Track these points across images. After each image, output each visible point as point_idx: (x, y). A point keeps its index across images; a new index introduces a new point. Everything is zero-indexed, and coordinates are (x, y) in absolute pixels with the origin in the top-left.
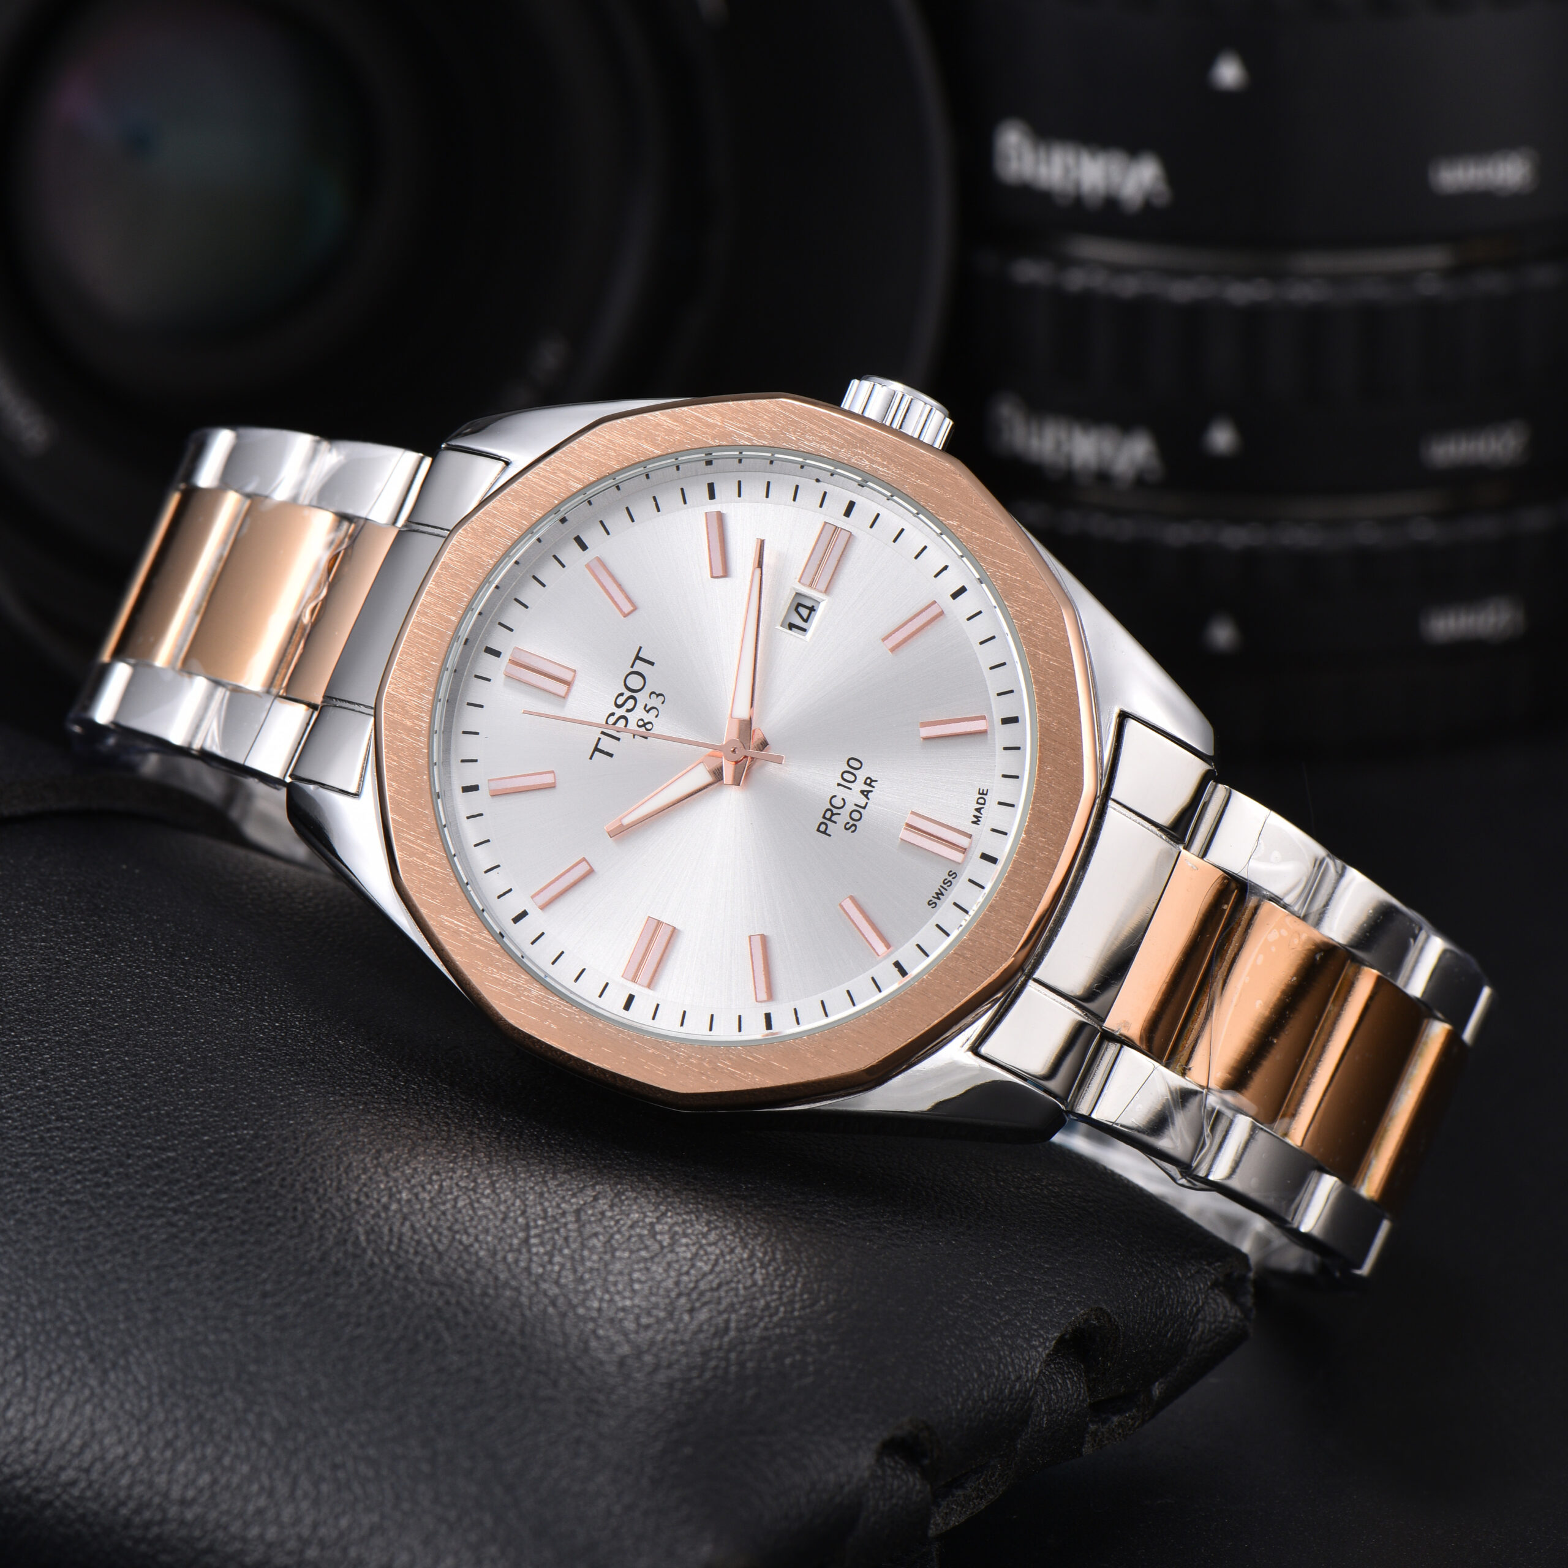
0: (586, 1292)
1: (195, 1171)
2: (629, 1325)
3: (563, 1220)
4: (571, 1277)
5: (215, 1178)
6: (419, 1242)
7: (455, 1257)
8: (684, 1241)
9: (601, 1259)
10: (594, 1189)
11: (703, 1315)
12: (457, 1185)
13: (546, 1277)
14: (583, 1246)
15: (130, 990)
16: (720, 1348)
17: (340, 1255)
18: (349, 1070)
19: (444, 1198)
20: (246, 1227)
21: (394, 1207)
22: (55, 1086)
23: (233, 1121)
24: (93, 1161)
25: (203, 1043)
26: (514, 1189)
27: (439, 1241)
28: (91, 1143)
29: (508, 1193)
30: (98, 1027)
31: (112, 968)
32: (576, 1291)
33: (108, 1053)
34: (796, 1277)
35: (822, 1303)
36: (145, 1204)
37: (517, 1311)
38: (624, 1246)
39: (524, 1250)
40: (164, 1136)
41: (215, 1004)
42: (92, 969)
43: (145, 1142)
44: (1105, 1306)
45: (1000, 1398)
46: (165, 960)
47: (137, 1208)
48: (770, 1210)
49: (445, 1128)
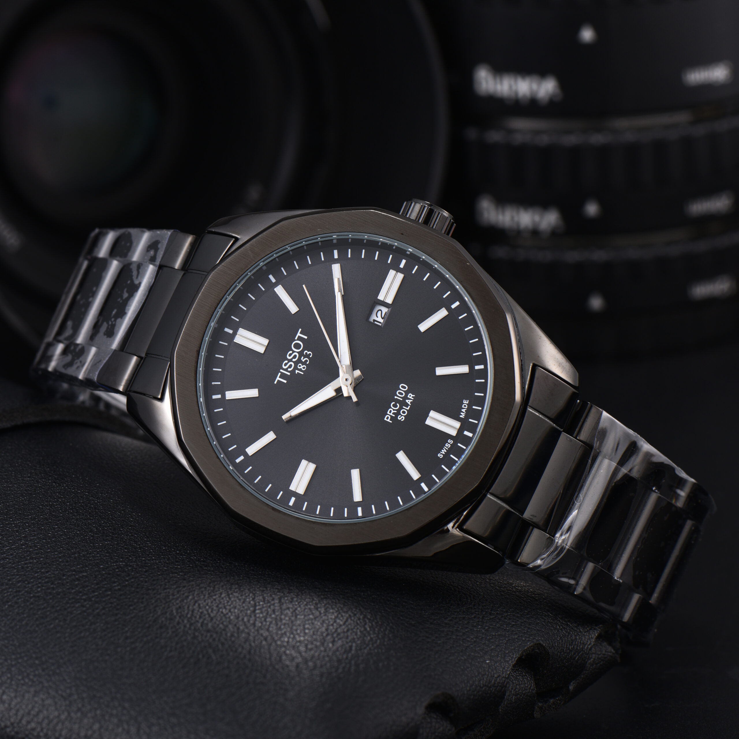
0: (282, 634)
1: (95, 582)
2: (302, 649)
3: (272, 602)
4: (275, 627)
5: (105, 585)
6: (202, 613)
7: (219, 619)
8: (331, 611)
9: (290, 619)
10: (289, 589)
11: (339, 644)
12: (222, 587)
13: (263, 627)
14: (282, 613)
15: (69, 499)
16: (347, 658)
17: (163, 619)
20: (119, 607)
21: (191, 597)
22: (30, 543)
23: (115, 558)
24: (46, 578)
25: (103, 523)
26: (250, 589)
27: (212, 612)
28: (46, 569)
29: (247, 591)
30: (52, 516)
31: (61, 489)
32: (277, 634)
33: (57, 528)
34: (386, 627)
36: (71, 597)
37: (248, 644)
39: (253, 616)
40: (81, 566)
41: (110, 505)
42: (52, 490)
43: (72, 569)
44: (542, 643)
45: (489, 685)
46: (87, 485)
47: (67, 599)
48: (375, 596)
49: (218, 562)
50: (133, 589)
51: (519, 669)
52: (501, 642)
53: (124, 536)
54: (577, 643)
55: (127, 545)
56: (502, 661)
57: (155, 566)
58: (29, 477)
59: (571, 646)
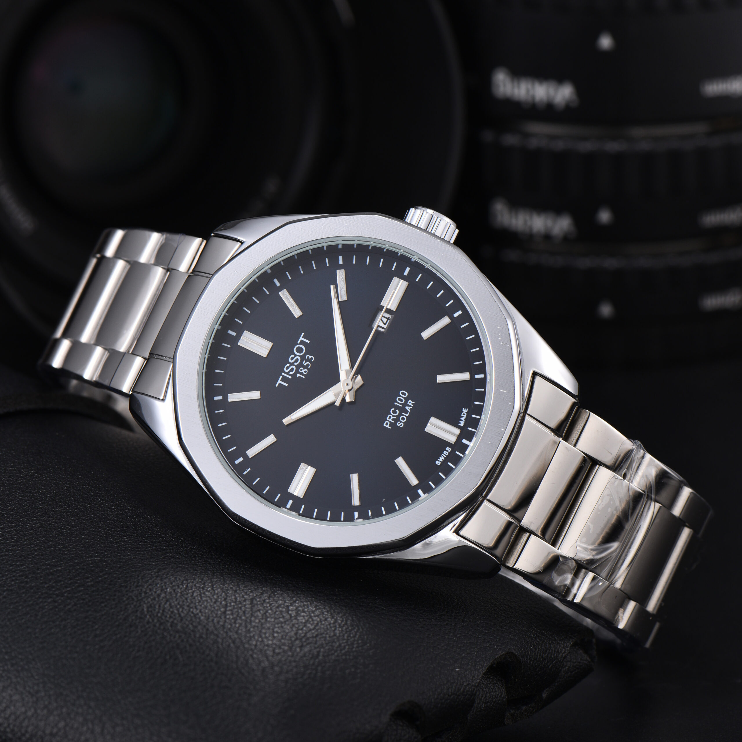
0: (250, 637)
1: (69, 577)
2: (269, 653)
3: (244, 603)
4: (244, 630)
5: (78, 580)
6: (172, 612)
7: (189, 619)
8: (303, 614)
9: (260, 621)
10: (262, 589)
11: (306, 649)
12: (195, 585)
13: (232, 629)
14: (252, 615)
16: (313, 664)
17: (134, 618)
18: (151, 530)
19: (187, 592)
20: (90, 604)
21: (163, 595)
22: (7, 535)
23: (91, 553)
24: (21, 571)
25: (82, 516)
26: (223, 588)
27: (182, 612)
28: (21, 562)
29: (219, 590)
31: (42, 480)
32: (246, 636)
33: (35, 520)
34: (356, 633)
35: (368, 645)
36: (44, 592)
37: (215, 645)
38: (272, 616)
39: (223, 617)
40: (56, 560)
41: (90, 498)
42: (33, 480)
43: (47, 562)
44: (514, 652)
45: (458, 694)
46: (69, 477)
47: (40, 593)
48: (348, 601)
49: (194, 559)
50: (106, 585)
51: (490, 677)
52: (472, 650)
53: (102, 530)
54: (551, 651)
55: (103, 540)
56: (472, 669)
57: (130, 562)
58: (12, 467)
59: (545, 655)
